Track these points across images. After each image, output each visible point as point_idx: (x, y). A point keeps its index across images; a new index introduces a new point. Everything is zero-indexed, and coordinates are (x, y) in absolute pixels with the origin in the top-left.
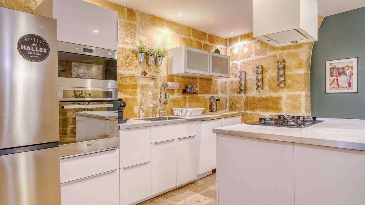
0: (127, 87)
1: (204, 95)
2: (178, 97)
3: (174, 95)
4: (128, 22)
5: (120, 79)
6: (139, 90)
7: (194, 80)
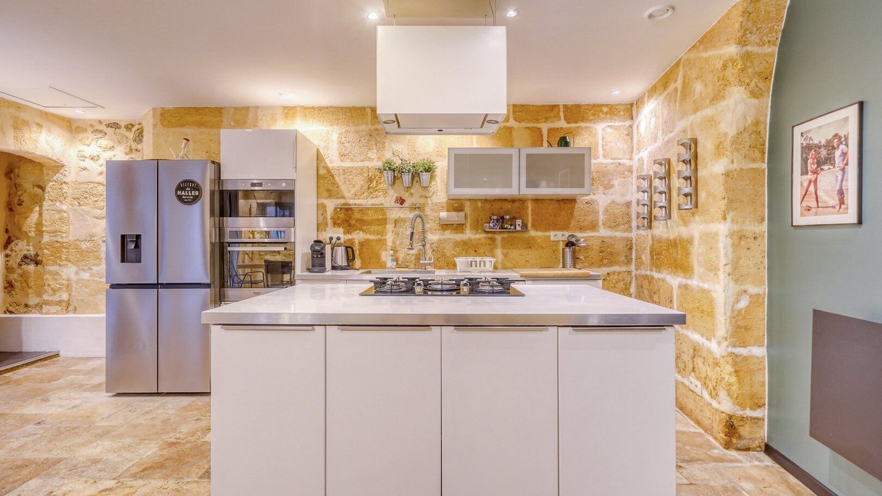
0: (369, 223)
1: (547, 234)
2: (473, 237)
3: (463, 233)
4: (373, 127)
5: (359, 212)
6: (390, 227)
7: (516, 204)
